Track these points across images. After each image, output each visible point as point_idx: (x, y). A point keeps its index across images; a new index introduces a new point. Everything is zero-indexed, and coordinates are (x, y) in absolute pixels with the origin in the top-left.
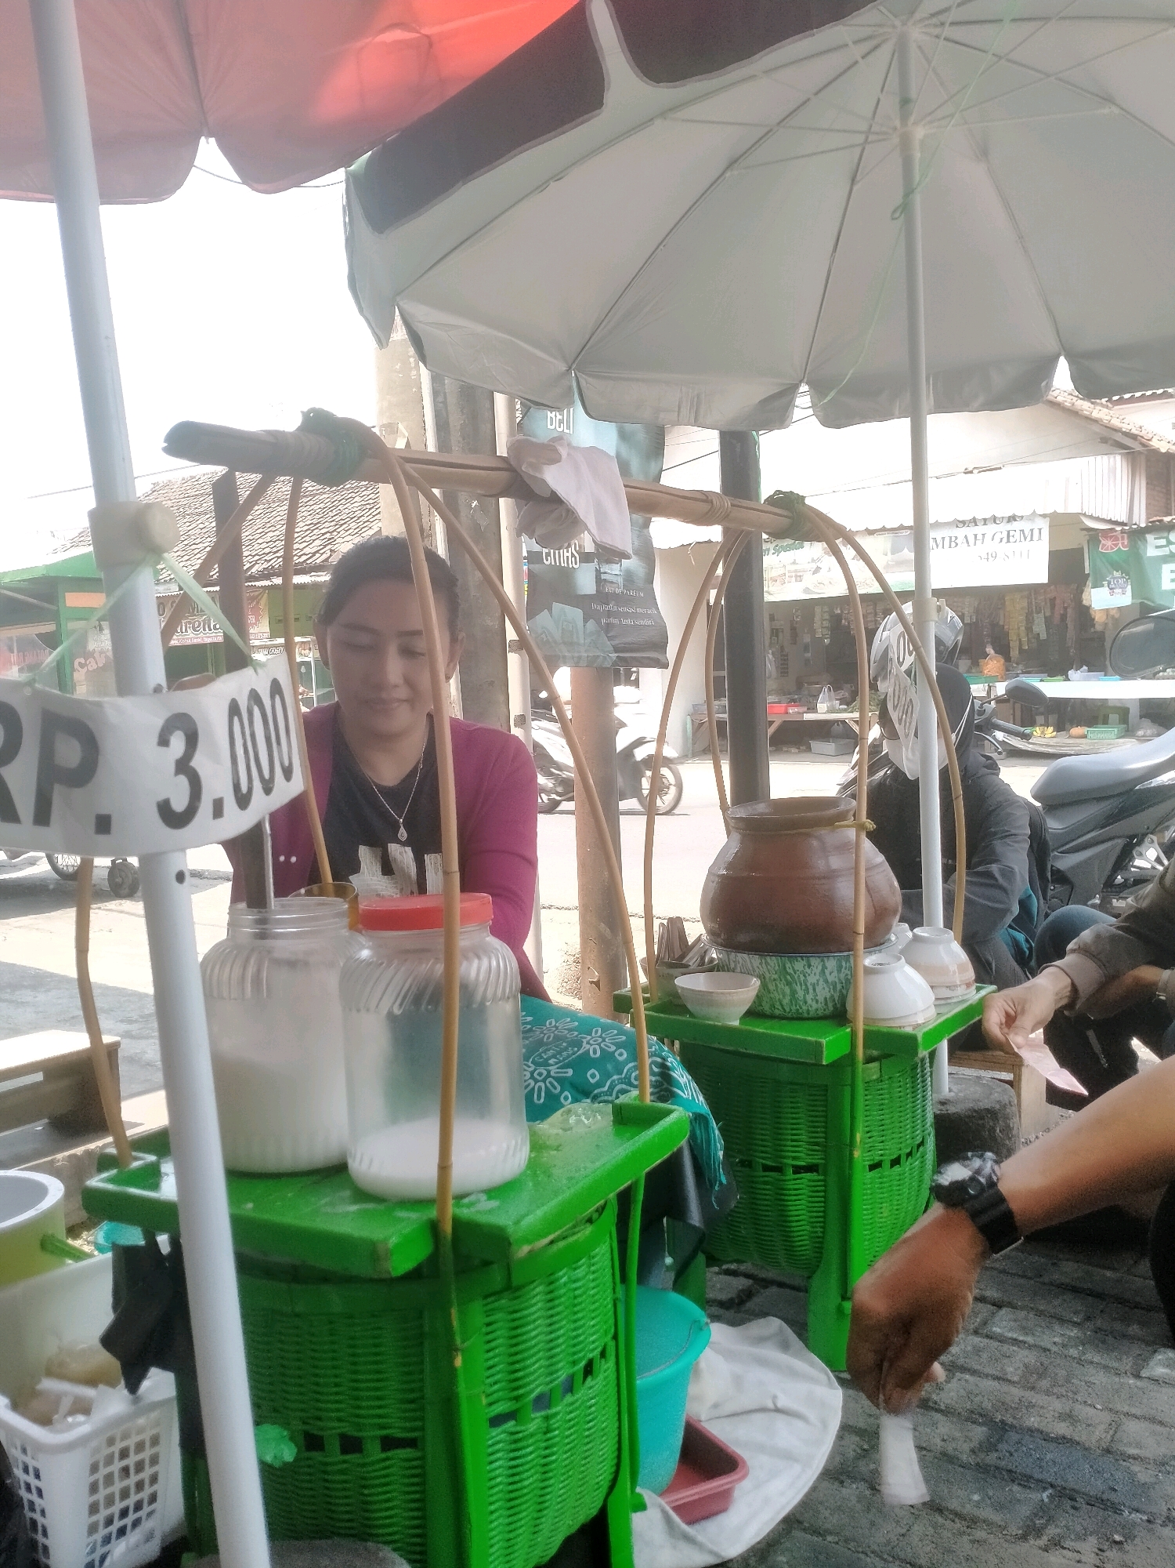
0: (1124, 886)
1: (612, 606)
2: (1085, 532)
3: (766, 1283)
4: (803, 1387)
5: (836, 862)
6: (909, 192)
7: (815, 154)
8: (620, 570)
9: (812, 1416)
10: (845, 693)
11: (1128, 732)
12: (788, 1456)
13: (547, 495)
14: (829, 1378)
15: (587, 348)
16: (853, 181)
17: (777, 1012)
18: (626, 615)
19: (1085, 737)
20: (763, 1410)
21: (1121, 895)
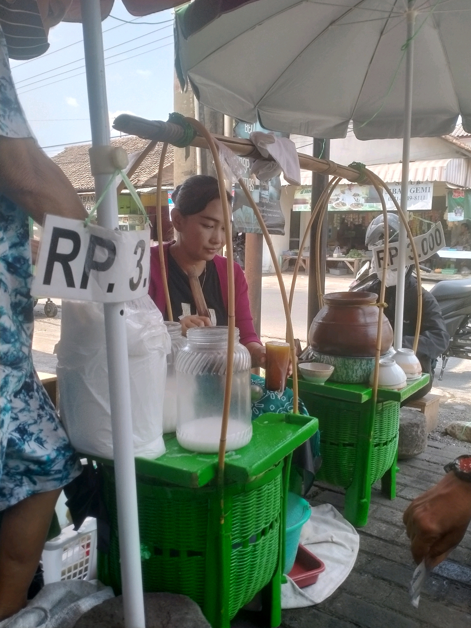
0: (464, 334)
1: (264, 208)
2: (447, 189)
3: (323, 489)
4: (344, 533)
5: (369, 320)
6: (409, 39)
7: (367, 21)
8: (268, 194)
9: (347, 545)
10: (344, 250)
11: (459, 271)
12: (338, 561)
13: (267, 157)
14: (353, 529)
15: (263, 99)
16: (382, 33)
17: (340, 380)
18: (270, 212)
19: (441, 273)
20: (327, 542)
21: (462, 338)
